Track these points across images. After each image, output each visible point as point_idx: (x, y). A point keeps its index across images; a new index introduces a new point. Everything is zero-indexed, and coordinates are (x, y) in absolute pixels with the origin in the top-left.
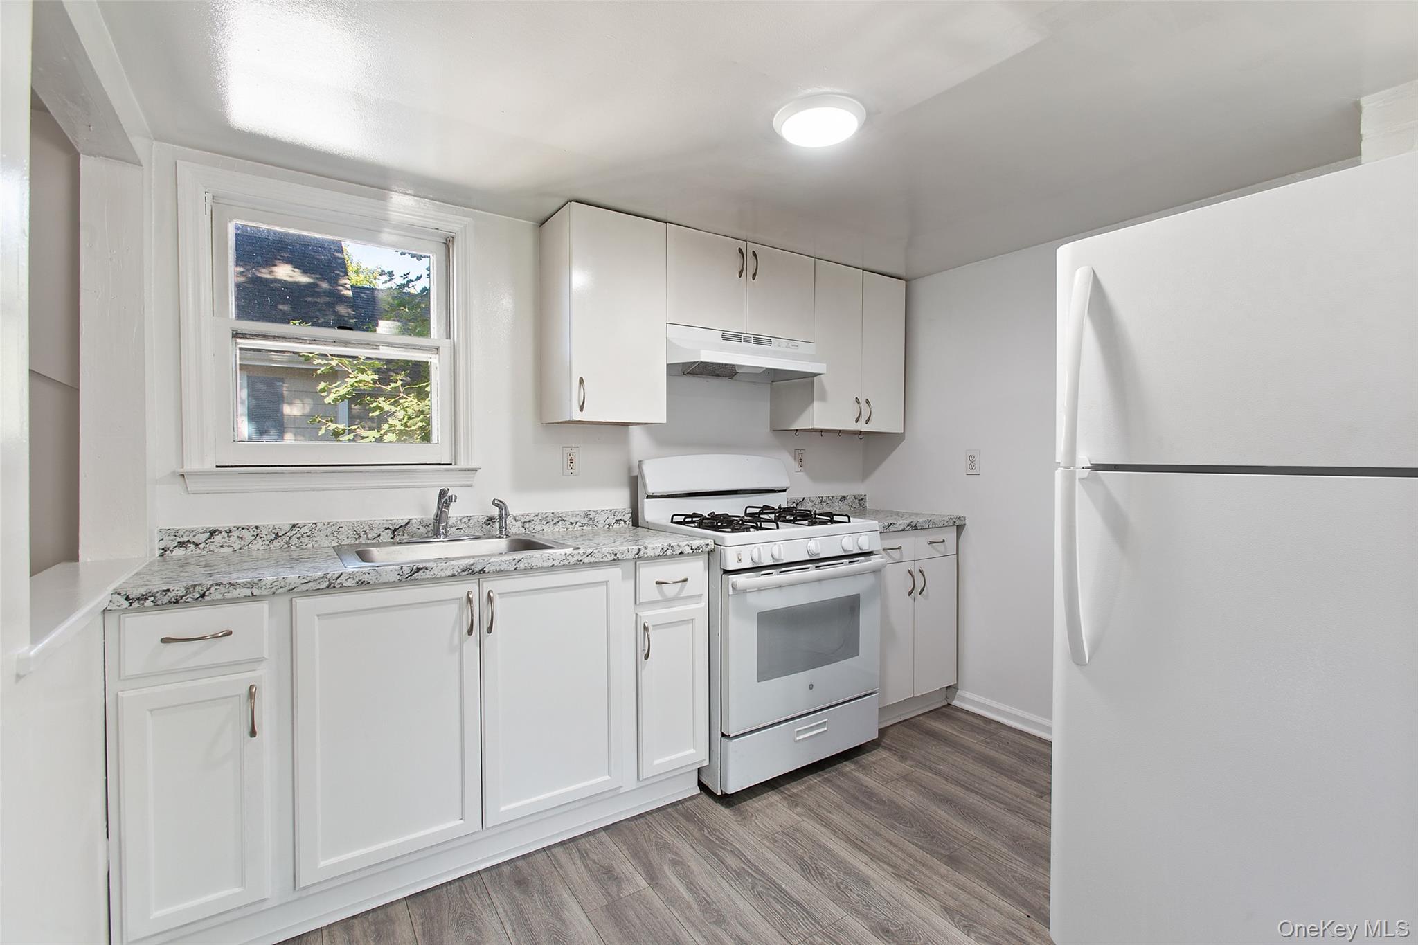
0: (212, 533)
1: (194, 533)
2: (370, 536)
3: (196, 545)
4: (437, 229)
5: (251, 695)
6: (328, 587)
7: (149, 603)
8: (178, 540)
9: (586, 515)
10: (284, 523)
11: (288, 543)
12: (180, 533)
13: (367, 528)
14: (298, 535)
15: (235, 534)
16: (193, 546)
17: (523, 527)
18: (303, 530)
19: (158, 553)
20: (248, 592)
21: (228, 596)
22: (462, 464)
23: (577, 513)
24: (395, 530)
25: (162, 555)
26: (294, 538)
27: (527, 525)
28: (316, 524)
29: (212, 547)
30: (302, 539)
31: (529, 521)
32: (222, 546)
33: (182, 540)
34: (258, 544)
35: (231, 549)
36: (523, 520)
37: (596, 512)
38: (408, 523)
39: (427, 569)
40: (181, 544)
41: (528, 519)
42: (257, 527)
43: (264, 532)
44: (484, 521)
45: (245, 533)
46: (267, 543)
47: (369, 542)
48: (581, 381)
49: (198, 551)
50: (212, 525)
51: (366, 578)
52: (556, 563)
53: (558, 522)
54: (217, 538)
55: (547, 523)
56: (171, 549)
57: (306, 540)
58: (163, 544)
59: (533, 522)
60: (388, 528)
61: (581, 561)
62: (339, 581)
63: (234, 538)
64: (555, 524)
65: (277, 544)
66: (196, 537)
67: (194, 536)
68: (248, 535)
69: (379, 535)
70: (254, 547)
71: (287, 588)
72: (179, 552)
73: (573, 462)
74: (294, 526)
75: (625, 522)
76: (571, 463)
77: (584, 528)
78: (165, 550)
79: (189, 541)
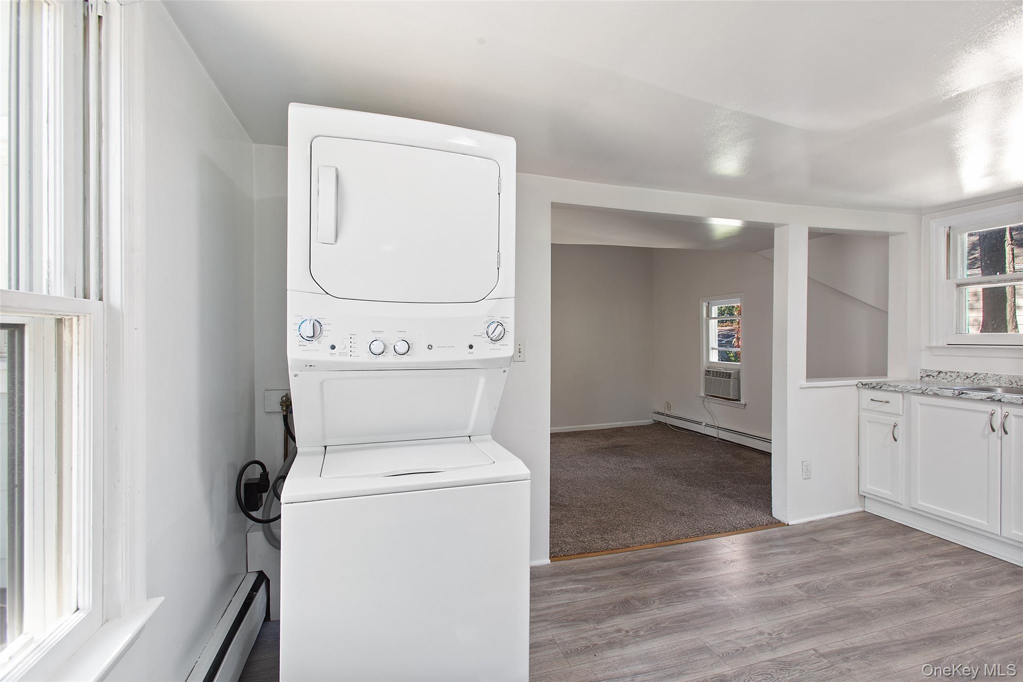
0: (940, 372)
1: (933, 372)
3: (933, 377)
5: (895, 426)
6: (922, 393)
8: (927, 374)
10: (971, 372)
12: (927, 371)
15: (949, 374)
16: (932, 377)
19: (919, 377)
25: (920, 379)
28: (987, 374)
29: (939, 378)
32: (943, 379)
33: (928, 374)
34: (958, 380)
35: (946, 381)
39: (967, 394)
40: (928, 376)
42: (958, 372)
43: (961, 375)
49: (934, 379)
50: (940, 369)
51: (937, 392)
54: (941, 375)
56: (924, 376)
58: (921, 375)
62: (926, 391)
63: (948, 376)
66: (933, 374)
68: (954, 375)
72: (927, 379)
78: (922, 377)
79: (930, 375)
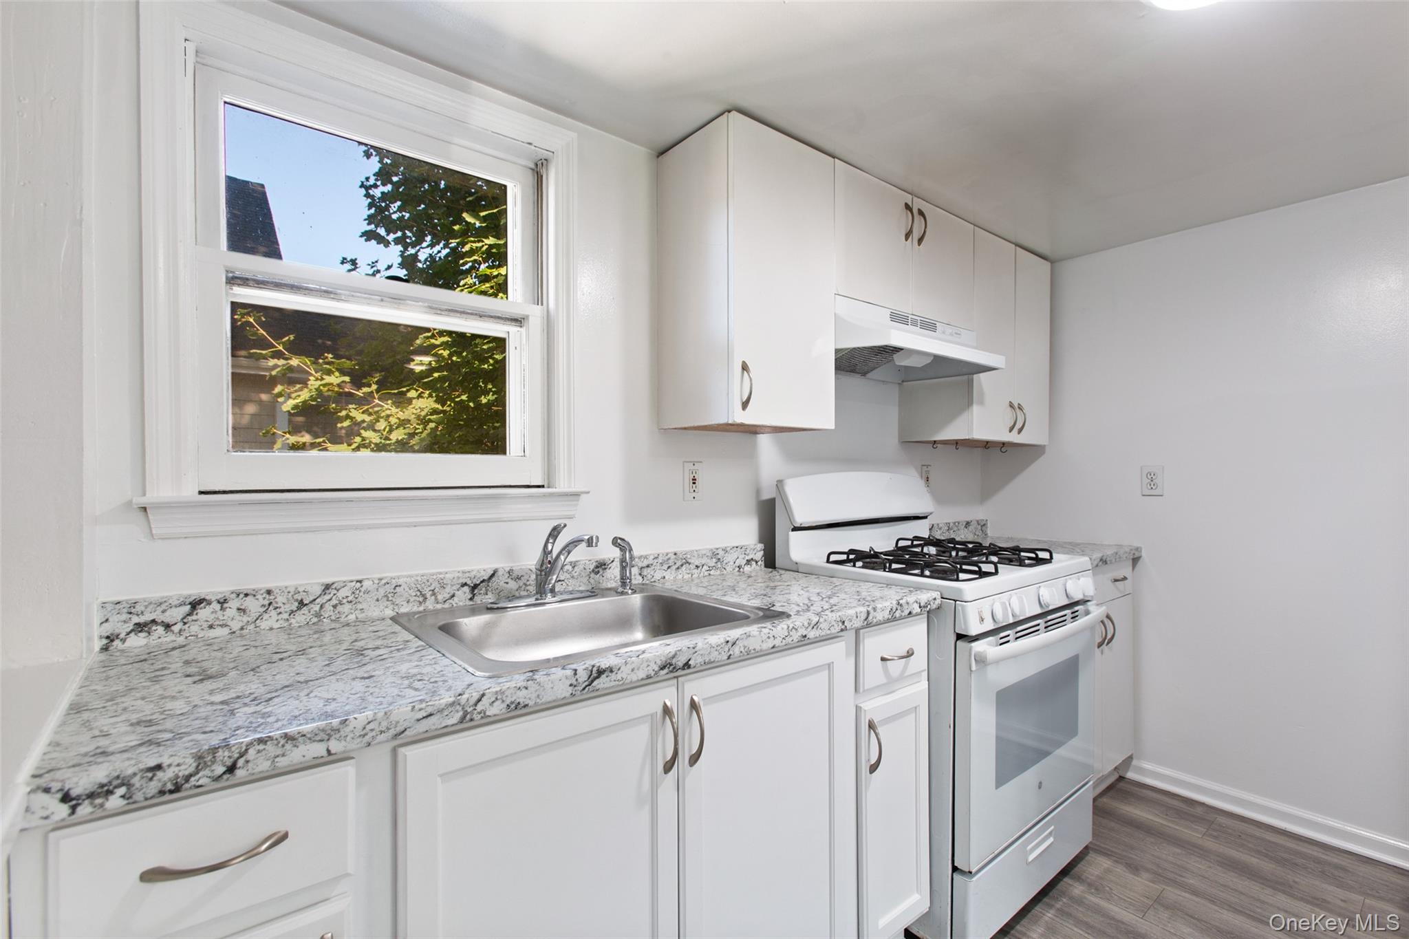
0: (195, 605)
1: (163, 607)
2: (440, 597)
3: (168, 627)
4: (530, 144)
6: (462, 720)
7: (115, 802)
8: (136, 619)
9: (714, 554)
10: (311, 582)
11: (318, 615)
12: (139, 608)
13: (435, 585)
14: (334, 602)
15: (234, 604)
16: (160, 629)
17: (640, 574)
18: (342, 594)
19: (98, 644)
20: (318, 749)
21: (282, 762)
22: (562, 486)
23: (704, 552)
24: (475, 586)
25: (105, 649)
26: (328, 607)
27: (645, 572)
28: (360, 582)
29: (194, 628)
30: (339, 608)
31: (648, 566)
32: (211, 627)
33: (142, 619)
34: (270, 620)
35: (226, 631)
36: (641, 565)
37: (725, 550)
38: (493, 575)
39: (611, 671)
40: (140, 627)
41: (646, 563)
42: (269, 592)
43: (280, 599)
44: (592, 567)
45: (250, 603)
46: (286, 616)
47: (439, 606)
48: (745, 367)
49: (171, 637)
50: (195, 592)
52: (777, 642)
53: (682, 565)
54: (204, 613)
55: (669, 567)
56: (122, 636)
57: (346, 608)
58: (108, 629)
59: (653, 567)
60: (465, 584)
61: (805, 636)
62: (479, 707)
63: (229, 613)
64: (678, 568)
65: (301, 617)
66: (167, 613)
67: (163, 612)
68: (253, 605)
69: (453, 596)
70: (264, 625)
71: (392, 732)
72: (137, 642)
73: (697, 482)
74: (327, 587)
75: (757, 562)
76: (694, 483)
77: (712, 572)
78: (111, 638)
79: (154, 622)
